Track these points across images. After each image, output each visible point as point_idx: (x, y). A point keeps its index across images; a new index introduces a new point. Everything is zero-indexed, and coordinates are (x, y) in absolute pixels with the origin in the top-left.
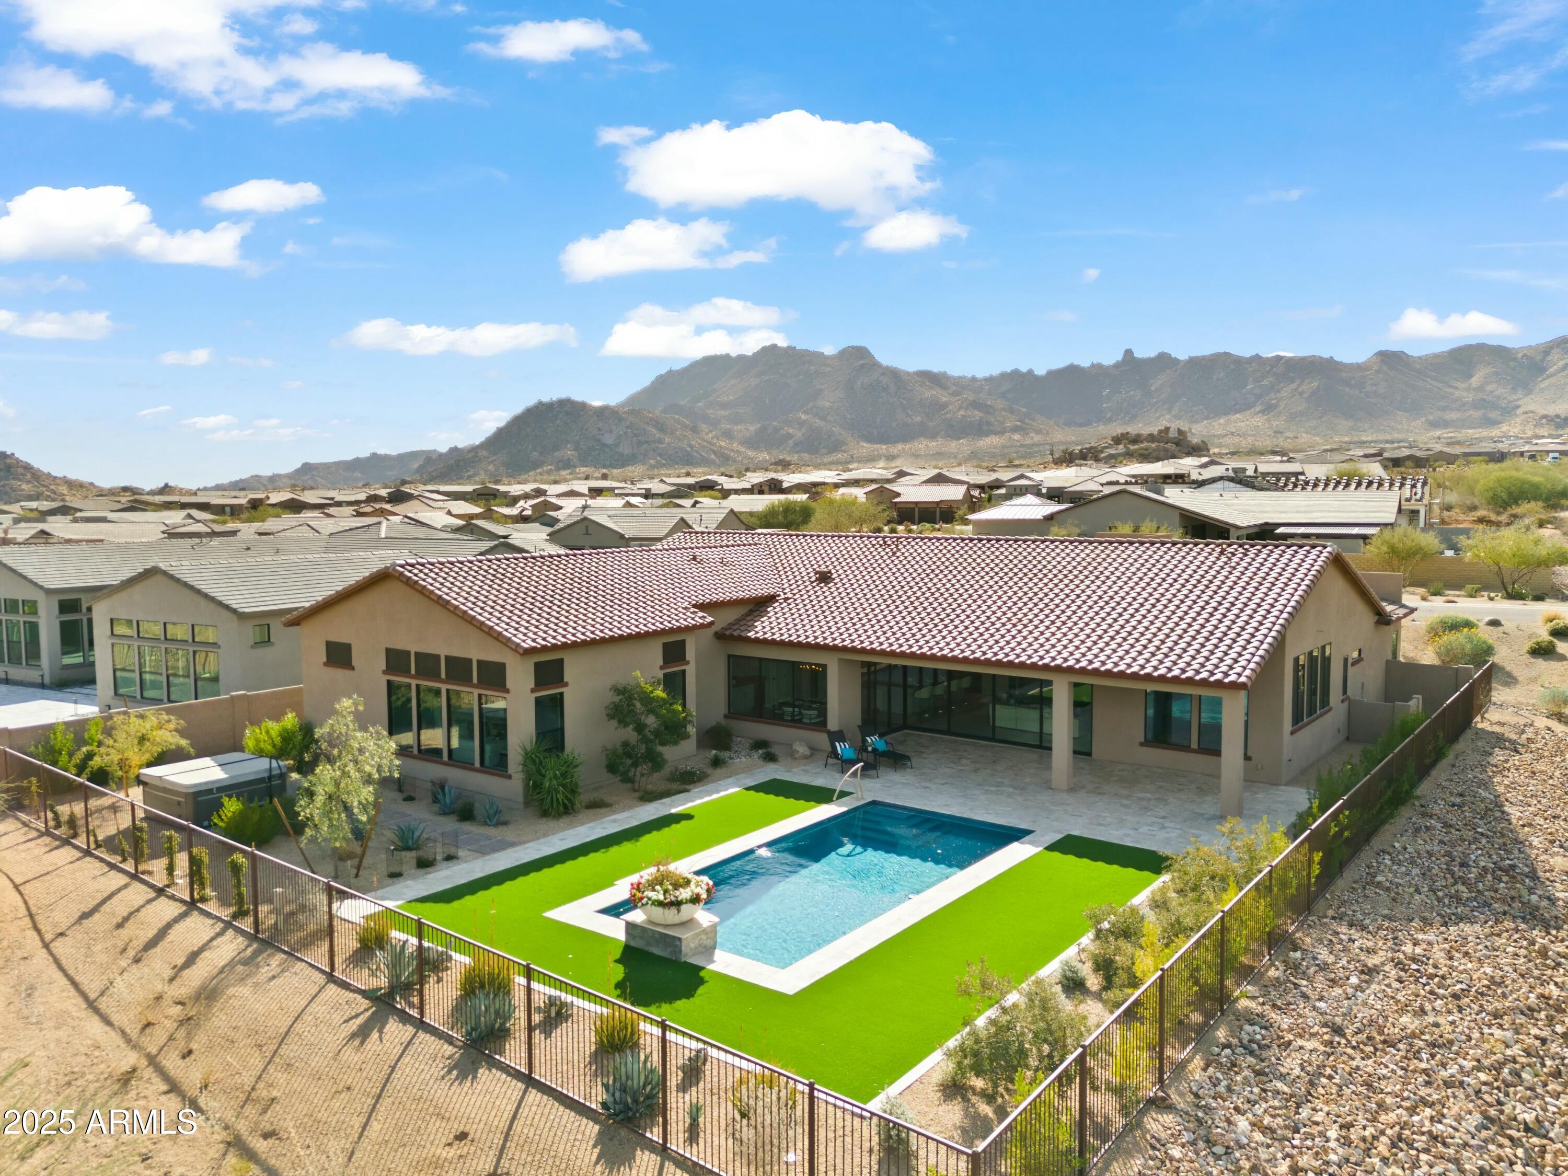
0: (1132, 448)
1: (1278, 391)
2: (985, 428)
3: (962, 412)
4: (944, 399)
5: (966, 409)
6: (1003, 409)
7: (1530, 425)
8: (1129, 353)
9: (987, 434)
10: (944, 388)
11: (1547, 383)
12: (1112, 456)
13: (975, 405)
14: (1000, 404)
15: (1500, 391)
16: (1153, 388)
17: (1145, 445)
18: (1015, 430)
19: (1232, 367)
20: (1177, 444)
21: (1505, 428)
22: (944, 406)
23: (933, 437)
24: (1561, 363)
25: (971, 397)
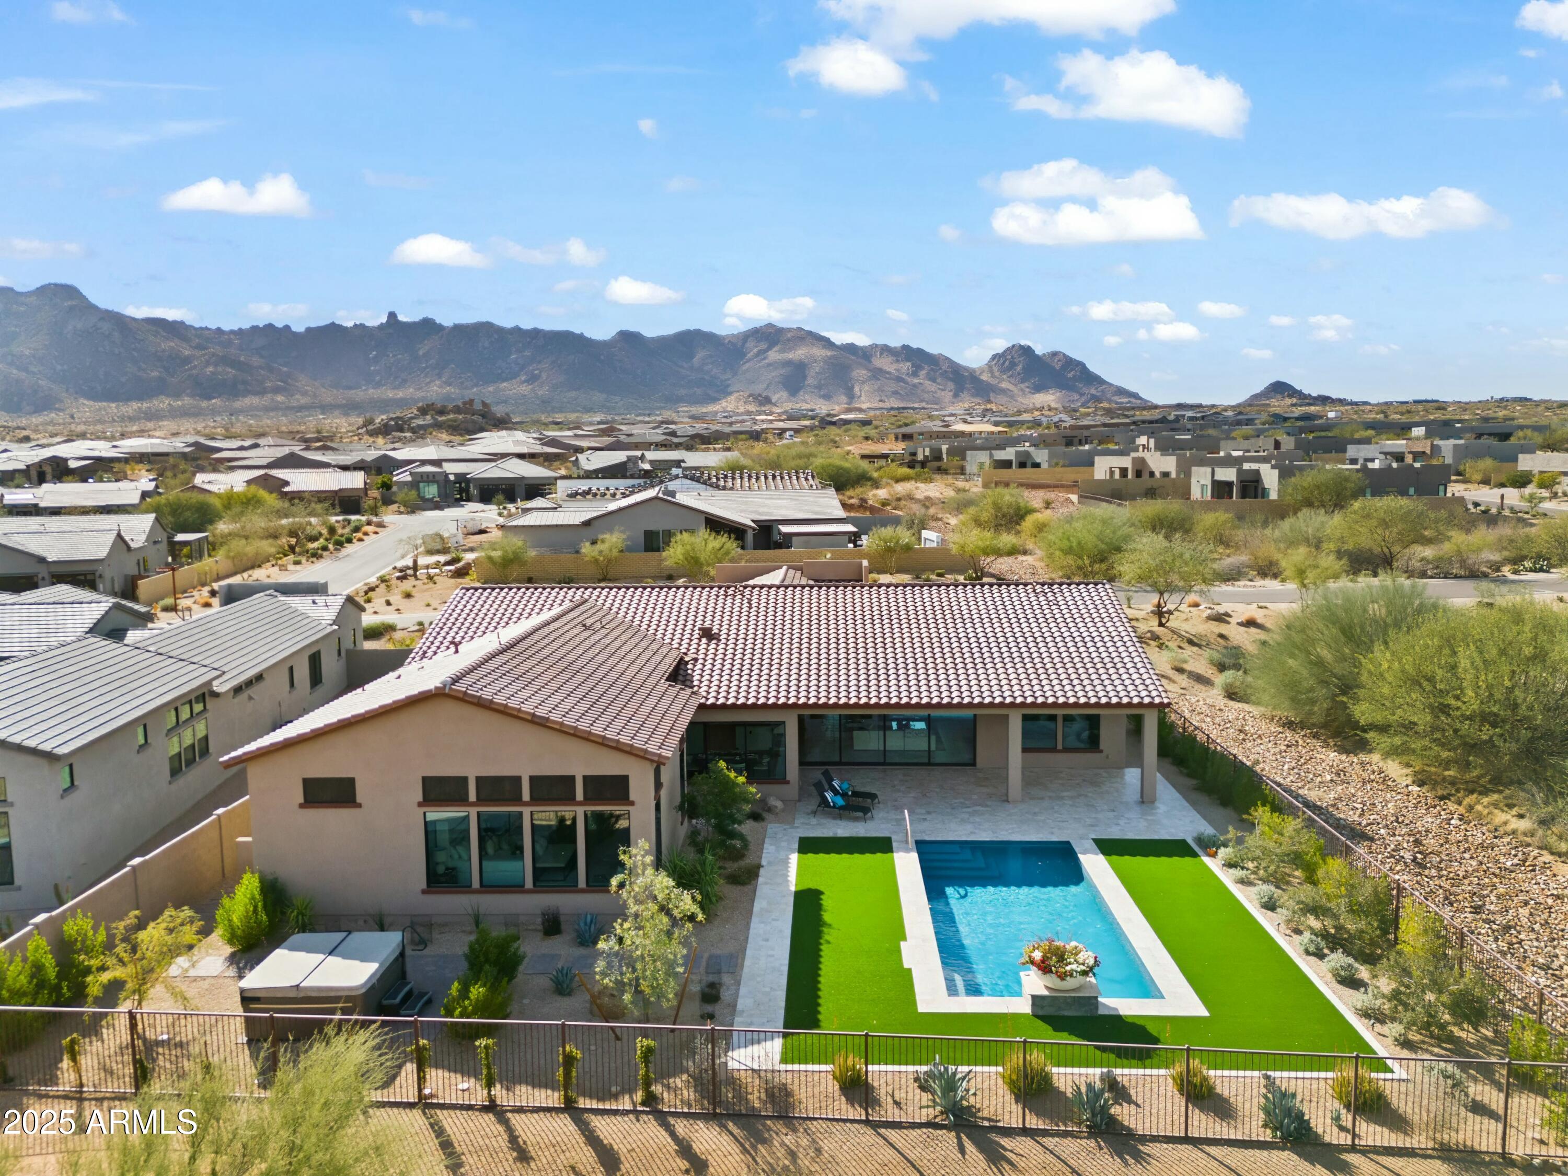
0: (440, 419)
1: (540, 362)
2: (241, 387)
3: (211, 369)
4: (187, 353)
5: (216, 365)
6: (261, 367)
7: (741, 403)
8: (392, 315)
9: (247, 393)
10: (185, 339)
11: (747, 365)
12: (421, 427)
13: (225, 360)
14: (256, 361)
15: (715, 371)
16: (421, 353)
17: (451, 416)
18: (277, 390)
19: (496, 336)
20: (483, 416)
21: (724, 404)
22: (187, 360)
23: (177, 395)
24: (756, 350)
25: (219, 350)
